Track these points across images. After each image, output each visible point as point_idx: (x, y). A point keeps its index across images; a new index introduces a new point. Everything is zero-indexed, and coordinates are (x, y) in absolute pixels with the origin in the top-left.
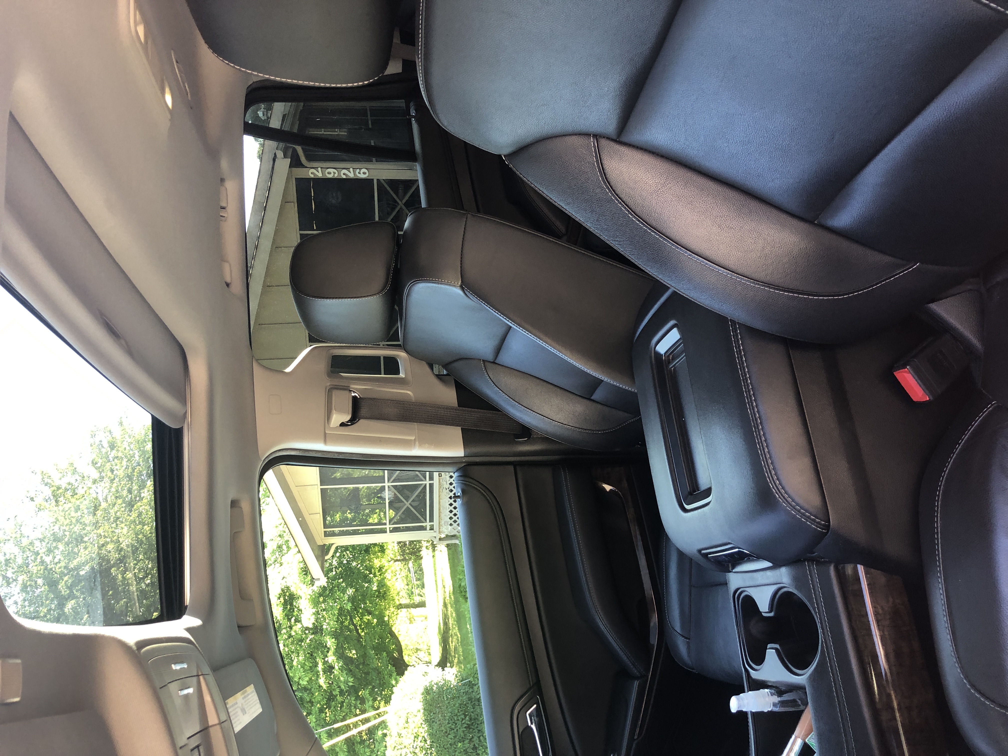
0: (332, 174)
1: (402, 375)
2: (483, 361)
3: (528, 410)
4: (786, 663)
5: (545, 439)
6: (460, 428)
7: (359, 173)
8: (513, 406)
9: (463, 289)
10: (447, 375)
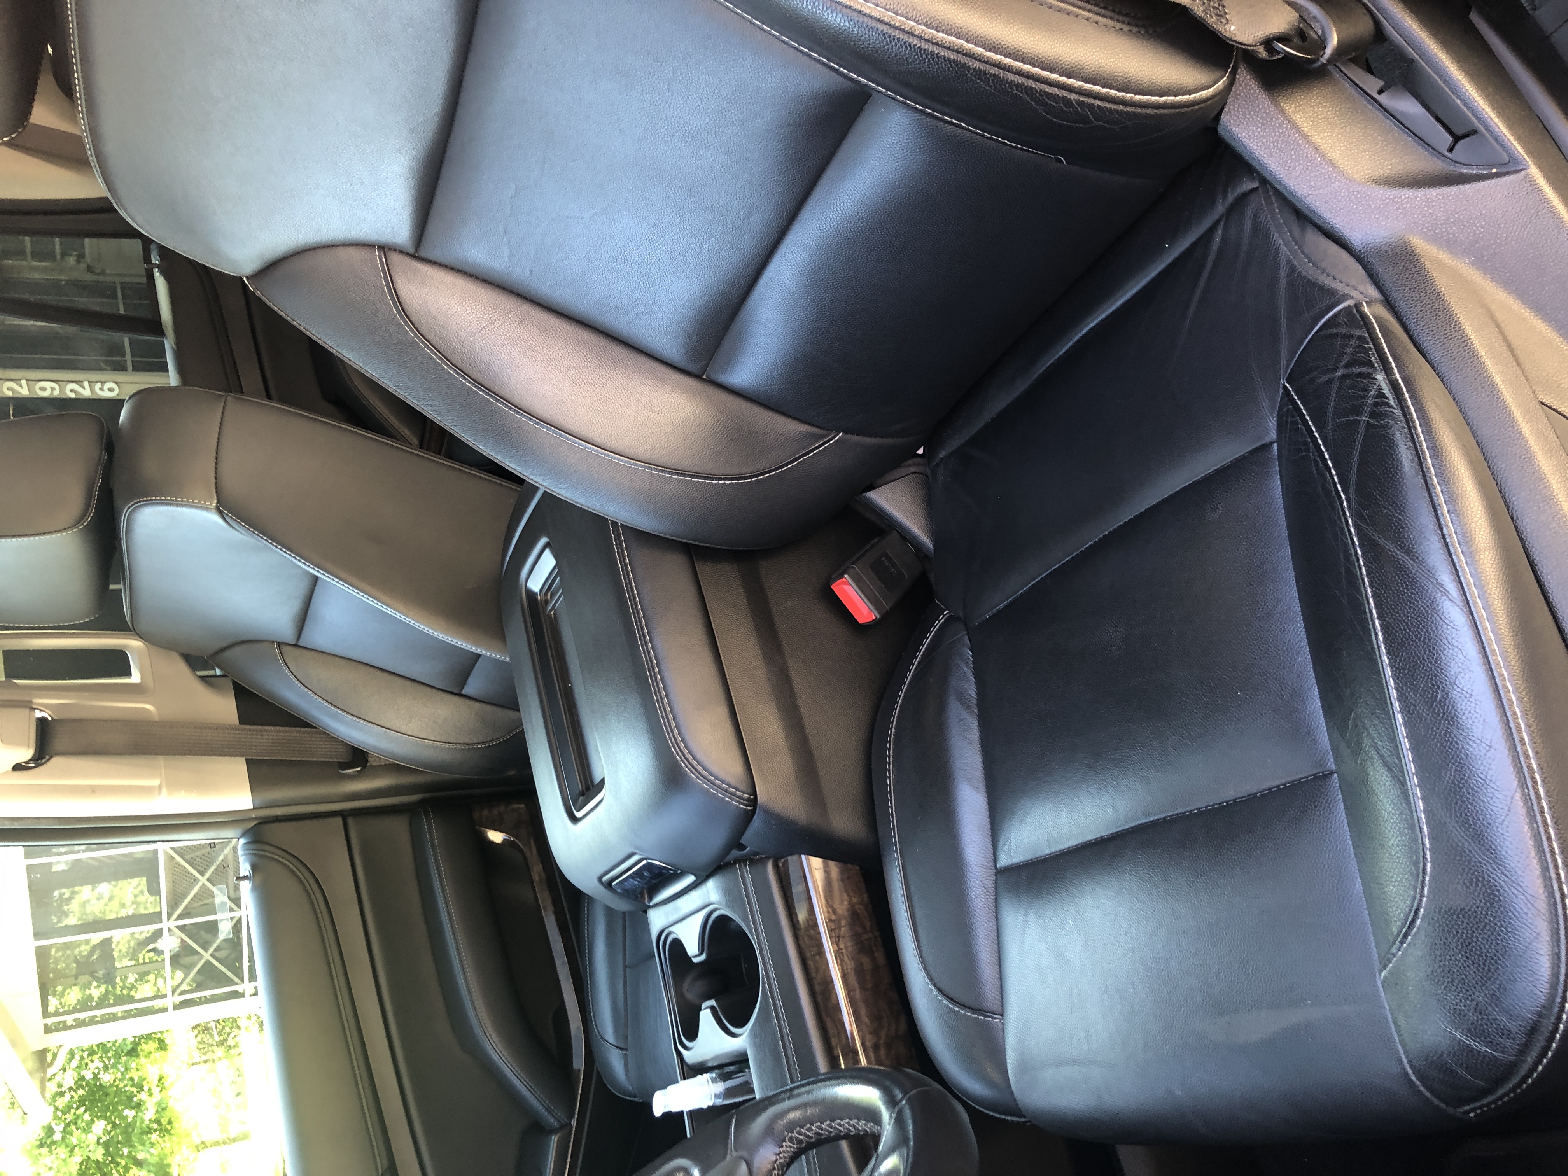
0: (49, 390)
1: (136, 678)
2: (279, 644)
3: (358, 720)
4: (724, 1024)
5: (395, 768)
6: (243, 760)
7: (101, 389)
8: (335, 717)
9: (221, 513)
10: (224, 676)
